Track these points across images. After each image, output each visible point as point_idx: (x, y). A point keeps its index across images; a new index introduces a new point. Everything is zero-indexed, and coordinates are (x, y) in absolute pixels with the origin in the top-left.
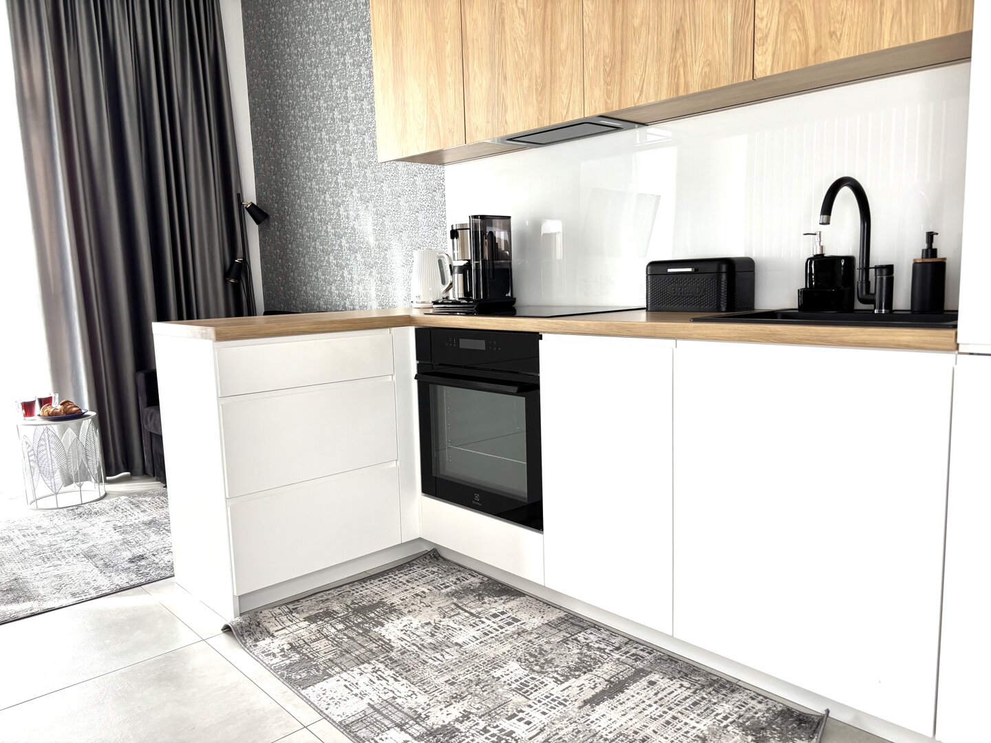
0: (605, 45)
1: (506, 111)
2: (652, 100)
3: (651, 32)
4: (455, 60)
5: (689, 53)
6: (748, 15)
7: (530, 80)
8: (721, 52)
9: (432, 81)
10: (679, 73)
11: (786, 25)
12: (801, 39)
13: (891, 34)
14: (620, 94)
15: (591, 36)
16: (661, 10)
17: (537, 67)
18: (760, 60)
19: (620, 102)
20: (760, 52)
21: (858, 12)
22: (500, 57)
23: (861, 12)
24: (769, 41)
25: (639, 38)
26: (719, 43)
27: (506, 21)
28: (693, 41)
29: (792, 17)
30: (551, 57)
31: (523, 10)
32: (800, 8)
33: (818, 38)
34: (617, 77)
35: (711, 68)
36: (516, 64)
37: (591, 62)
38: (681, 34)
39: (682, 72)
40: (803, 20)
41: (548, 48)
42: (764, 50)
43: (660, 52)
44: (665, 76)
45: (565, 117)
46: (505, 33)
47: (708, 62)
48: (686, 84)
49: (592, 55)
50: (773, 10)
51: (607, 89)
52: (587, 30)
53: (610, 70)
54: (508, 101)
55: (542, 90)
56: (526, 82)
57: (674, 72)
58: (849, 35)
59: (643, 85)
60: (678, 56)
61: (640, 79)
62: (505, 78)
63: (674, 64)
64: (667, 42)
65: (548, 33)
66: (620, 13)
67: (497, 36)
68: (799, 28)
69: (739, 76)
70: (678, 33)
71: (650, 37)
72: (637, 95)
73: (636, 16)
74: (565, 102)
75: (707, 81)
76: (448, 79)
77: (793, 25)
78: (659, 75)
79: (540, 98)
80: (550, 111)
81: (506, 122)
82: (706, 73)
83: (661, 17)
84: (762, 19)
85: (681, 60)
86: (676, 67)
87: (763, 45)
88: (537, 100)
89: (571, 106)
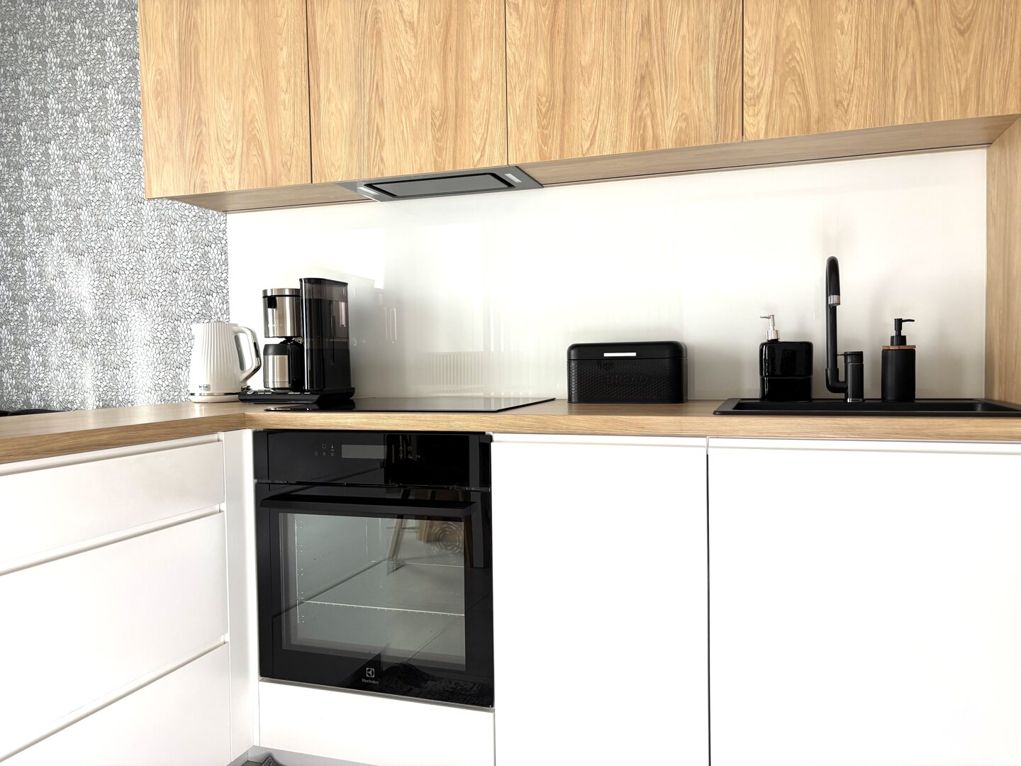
0: (540, 82)
1: (382, 146)
2: (607, 152)
3: (605, 73)
4: (295, 73)
5: (659, 103)
6: (734, 71)
7: (423, 110)
8: (701, 107)
9: (252, 95)
10: (645, 125)
11: (782, 86)
12: (801, 104)
13: (905, 109)
14: (562, 141)
15: (519, 69)
16: (619, 50)
17: (434, 96)
18: (751, 121)
19: (562, 150)
20: (751, 113)
21: (868, 83)
22: (372, 78)
23: (871, 84)
24: (761, 101)
25: (589, 80)
26: (698, 97)
27: (384, 34)
28: (663, 90)
29: (789, 79)
30: (456, 85)
31: (411, 24)
32: (799, 71)
33: (822, 105)
34: (557, 121)
35: (688, 123)
36: (400, 88)
37: (518, 100)
38: (647, 79)
39: (649, 123)
40: (802, 83)
41: (451, 74)
42: (756, 112)
43: (619, 98)
44: (626, 127)
45: (479, 161)
46: (381, 47)
47: (684, 117)
48: (655, 138)
49: (520, 91)
50: (766, 70)
51: (543, 133)
52: (512, 61)
53: (547, 111)
54: (386, 134)
55: (441, 125)
56: (415, 114)
57: (638, 122)
58: (858, 106)
59: (595, 134)
60: (644, 105)
61: (591, 126)
62: (381, 104)
63: (639, 114)
64: (629, 88)
65: (452, 58)
66: (562, 46)
67: (368, 51)
68: (799, 93)
69: (725, 136)
70: (643, 80)
71: (604, 79)
72: (587, 145)
73: (585, 53)
74: (478, 142)
75: (683, 137)
76: (283, 96)
77: (791, 88)
78: (618, 125)
79: (438, 135)
80: (454, 152)
81: (382, 160)
82: (681, 128)
83: (620, 59)
84: (752, 78)
85: (648, 111)
86: (641, 117)
87: (755, 105)
88: (434, 137)
89: (487, 150)
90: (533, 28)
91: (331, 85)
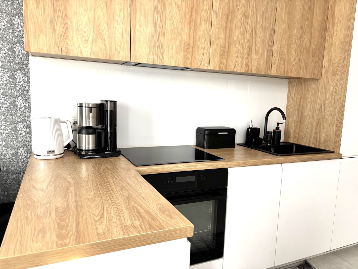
0: (221, 42)
1: (163, 52)
2: (239, 71)
3: (240, 45)
4: (124, 9)
5: (253, 58)
6: (271, 54)
7: (181, 41)
8: (263, 62)
9: (100, 13)
10: (249, 64)
11: (280, 61)
12: (283, 67)
13: (302, 74)
14: (226, 64)
15: (215, 35)
16: (244, 38)
17: (185, 37)
18: (273, 69)
19: (226, 67)
20: (273, 67)
22: (161, 22)
23: (297, 65)
24: (276, 64)
25: (236, 46)
26: (262, 59)
27: (167, 5)
28: (254, 55)
29: (282, 59)
30: (194, 35)
31: (178, 5)
32: (284, 58)
33: (287, 68)
34: (226, 57)
35: (259, 66)
36: (172, 30)
37: (214, 46)
38: (251, 50)
39: (250, 64)
40: (284, 61)
41: (192, 30)
42: (275, 67)
43: (243, 54)
44: (244, 64)
45: (200, 66)
46: (165, 11)
47: (259, 64)
48: (251, 69)
49: (215, 43)
50: (277, 55)
51: (221, 60)
52: (213, 32)
53: (223, 53)
54: (165, 47)
55: (187, 49)
56: (178, 42)
57: (247, 63)
58: (294, 70)
59: (236, 64)
60: (249, 58)
61: (235, 61)
62: (164, 34)
63: (248, 60)
64: (246, 52)
65: (193, 24)
66: (229, 32)
67: (159, 10)
68: (283, 64)
69: (267, 73)
70: (250, 50)
71: (240, 47)
72: (233, 67)
73: (235, 36)
74: (200, 59)
75: (258, 70)
76: (117, 18)
77: (282, 62)
78: (242, 62)
79: (186, 53)
80: (191, 61)
81: (163, 58)
82: (258, 67)
83: (244, 41)
84: (274, 57)
85: (250, 60)
86: (248, 62)
87: (274, 65)
88: (184, 53)
89: (203, 62)
90: (220, 22)
91: (142, 20)
